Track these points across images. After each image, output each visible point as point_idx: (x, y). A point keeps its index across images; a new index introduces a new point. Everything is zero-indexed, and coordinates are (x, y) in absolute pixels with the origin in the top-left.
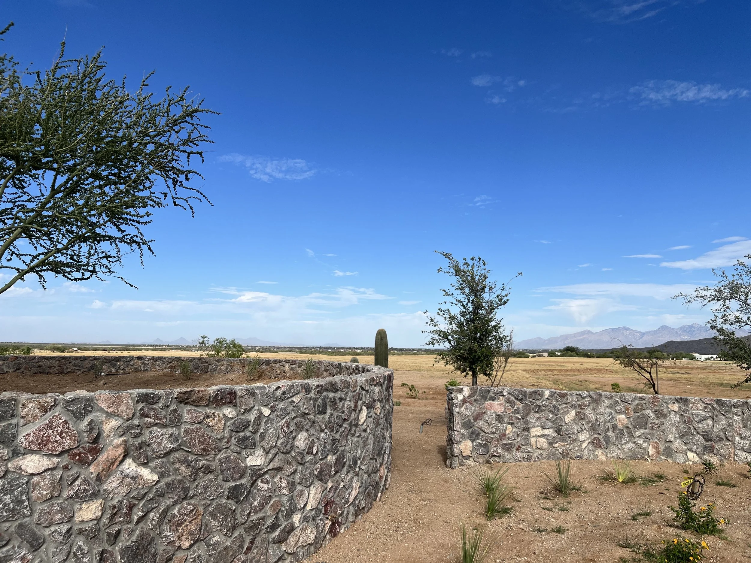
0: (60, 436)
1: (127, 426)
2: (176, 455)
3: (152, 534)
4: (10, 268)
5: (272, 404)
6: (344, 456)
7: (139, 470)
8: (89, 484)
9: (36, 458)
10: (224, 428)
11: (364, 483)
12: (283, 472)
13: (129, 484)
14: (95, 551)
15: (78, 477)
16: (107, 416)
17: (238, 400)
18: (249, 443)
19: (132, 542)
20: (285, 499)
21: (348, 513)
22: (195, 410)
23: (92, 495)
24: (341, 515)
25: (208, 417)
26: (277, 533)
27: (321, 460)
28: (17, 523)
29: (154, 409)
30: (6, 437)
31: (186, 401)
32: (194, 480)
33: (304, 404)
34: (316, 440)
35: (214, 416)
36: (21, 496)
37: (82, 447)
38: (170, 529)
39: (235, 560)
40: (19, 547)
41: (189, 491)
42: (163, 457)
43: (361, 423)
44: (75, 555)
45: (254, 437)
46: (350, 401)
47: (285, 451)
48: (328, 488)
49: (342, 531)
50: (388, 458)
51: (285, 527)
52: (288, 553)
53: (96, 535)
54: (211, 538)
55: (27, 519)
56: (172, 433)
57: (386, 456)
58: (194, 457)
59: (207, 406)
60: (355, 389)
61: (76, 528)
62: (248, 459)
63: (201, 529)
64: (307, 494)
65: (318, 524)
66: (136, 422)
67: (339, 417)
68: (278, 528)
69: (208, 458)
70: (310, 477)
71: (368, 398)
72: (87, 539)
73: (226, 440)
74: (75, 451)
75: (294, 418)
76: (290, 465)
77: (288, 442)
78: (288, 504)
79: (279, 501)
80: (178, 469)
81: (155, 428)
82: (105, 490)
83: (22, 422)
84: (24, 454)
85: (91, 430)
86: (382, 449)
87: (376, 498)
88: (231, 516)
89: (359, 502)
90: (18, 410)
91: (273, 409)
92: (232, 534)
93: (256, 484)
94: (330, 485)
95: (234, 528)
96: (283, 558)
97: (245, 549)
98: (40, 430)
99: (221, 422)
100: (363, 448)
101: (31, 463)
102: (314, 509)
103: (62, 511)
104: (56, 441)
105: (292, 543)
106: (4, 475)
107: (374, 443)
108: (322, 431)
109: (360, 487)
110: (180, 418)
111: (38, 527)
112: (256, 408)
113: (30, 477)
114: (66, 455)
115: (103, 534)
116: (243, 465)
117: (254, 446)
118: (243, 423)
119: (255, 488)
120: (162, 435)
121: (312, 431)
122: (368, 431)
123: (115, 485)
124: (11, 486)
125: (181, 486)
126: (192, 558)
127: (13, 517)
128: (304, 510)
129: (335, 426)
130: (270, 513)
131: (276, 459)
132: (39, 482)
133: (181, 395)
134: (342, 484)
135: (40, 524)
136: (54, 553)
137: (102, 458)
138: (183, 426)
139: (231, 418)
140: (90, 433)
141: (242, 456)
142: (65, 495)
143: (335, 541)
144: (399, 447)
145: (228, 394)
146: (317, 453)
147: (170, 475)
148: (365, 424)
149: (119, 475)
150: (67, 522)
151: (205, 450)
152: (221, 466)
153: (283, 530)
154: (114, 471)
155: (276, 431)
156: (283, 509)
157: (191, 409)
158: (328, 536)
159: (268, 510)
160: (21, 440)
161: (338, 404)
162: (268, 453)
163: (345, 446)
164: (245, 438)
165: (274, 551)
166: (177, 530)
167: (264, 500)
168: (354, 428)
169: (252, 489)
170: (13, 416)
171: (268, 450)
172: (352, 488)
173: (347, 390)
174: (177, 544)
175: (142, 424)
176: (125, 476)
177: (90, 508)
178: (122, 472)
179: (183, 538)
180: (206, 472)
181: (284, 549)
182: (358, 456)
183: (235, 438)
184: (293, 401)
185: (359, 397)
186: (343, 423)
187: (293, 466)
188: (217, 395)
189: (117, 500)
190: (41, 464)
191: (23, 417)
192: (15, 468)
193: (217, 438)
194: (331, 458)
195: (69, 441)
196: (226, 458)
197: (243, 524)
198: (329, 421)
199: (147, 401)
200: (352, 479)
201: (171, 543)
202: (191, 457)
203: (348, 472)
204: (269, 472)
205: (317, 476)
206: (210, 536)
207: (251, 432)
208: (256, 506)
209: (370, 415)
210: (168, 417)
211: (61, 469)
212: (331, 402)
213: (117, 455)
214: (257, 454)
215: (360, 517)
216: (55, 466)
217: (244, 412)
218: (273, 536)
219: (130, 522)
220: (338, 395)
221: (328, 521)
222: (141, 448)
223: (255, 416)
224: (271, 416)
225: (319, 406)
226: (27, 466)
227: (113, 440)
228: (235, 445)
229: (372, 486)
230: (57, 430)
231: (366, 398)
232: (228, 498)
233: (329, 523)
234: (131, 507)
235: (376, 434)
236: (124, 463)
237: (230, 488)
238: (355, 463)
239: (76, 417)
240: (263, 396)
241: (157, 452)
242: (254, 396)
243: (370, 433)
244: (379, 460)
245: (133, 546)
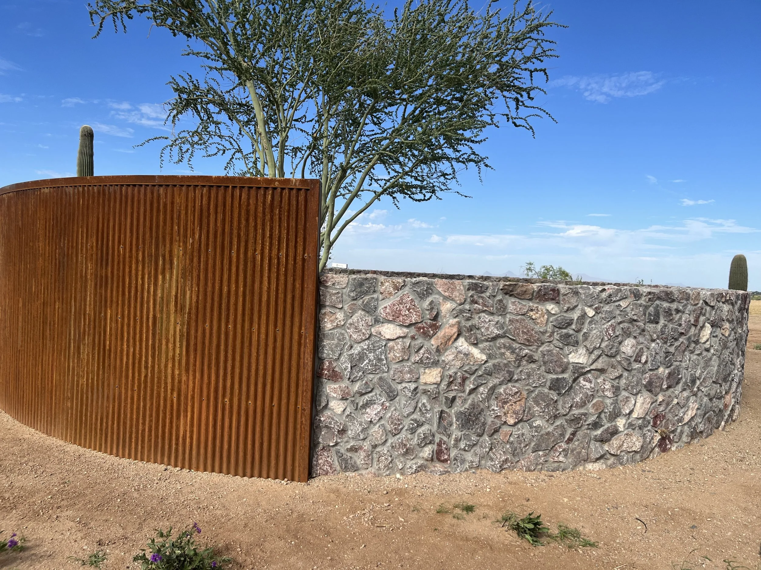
0: (409, 311)
1: (460, 310)
2: (502, 341)
3: (482, 406)
4: (369, 190)
5: (597, 305)
6: (679, 371)
7: (470, 349)
8: (430, 353)
9: (391, 326)
10: (547, 322)
11: (703, 405)
12: (607, 375)
13: (462, 359)
14: (435, 410)
15: (422, 347)
16: (444, 299)
17: (561, 298)
18: (571, 340)
19: (465, 408)
20: (608, 401)
21: (682, 432)
22: (519, 302)
23: (433, 363)
24: (673, 432)
25: (532, 310)
26: (599, 432)
27: (651, 370)
28: (378, 376)
29: (482, 298)
30: (370, 308)
31: (511, 293)
32: (519, 366)
33: (632, 310)
34: (645, 350)
35: (537, 310)
36: (381, 355)
37: (425, 323)
38: (497, 404)
39: (556, 446)
40: (380, 395)
41: (513, 375)
42: (490, 341)
43: (703, 340)
44: (420, 410)
45: (577, 335)
46: (689, 315)
47: (609, 354)
48: (659, 401)
49: (673, 449)
50: (737, 388)
51: (608, 428)
52: (610, 454)
53: (436, 397)
54: (534, 421)
55: (385, 374)
56: (499, 321)
57: (734, 385)
58: (518, 345)
59: (530, 300)
60: (697, 302)
61: (421, 387)
62: (570, 356)
63: (524, 411)
64: (633, 402)
65: (645, 434)
66: (467, 307)
67: (675, 330)
68: (600, 428)
69: (531, 348)
70: (637, 385)
71: (713, 315)
72: (430, 399)
73: (548, 334)
74: (420, 325)
75: (621, 323)
76: (615, 369)
77: (613, 346)
78: (612, 407)
79: (602, 402)
80: (503, 354)
81: (483, 314)
82: (443, 361)
83: (381, 297)
84: (383, 323)
85: (432, 309)
86: (729, 375)
87: (719, 426)
88: (553, 406)
89: (696, 425)
90: (378, 287)
91: (597, 311)
92: (554, 422)
93: (578, 381)
94: (660, 398)
95: (556, 417)
96: (605, 457)
97: (566, 439)
98: (394, 305)
99: (543, 316)
100: (705, 368)
101: (388, 331)
102: (641, 418)
103: (410, 372)
104: (405, 315)
105: (615, 446)
106: (369, 337)
107: (719, 366)
108: (653, 341)
109: (698, 409)
110: (505, 308)
111: (393, 382)
112: (580, 307)
113: (388, 342)
114: (413, 327)
115: (442, 398)
116: (565, 360)
117: (576, 343)
118: (566, 320)
119: (577, 385)
120: (490, 321)
121: (641, 339)
122: (712, 351)
123: (451, 357)
124: (374, 347)
125: (506, 369)
126: (516, 435)
127: (375, 371)
128: (629, 417)
129: (669, 338)
130: (592, 411)
131: (600, 360)
132: (394, 346)
133: (506, 287)
134: (675, 401)
135: (394, 380)
136: (405, 405)
137: (441, 333)
138: (508, 316)
139: (554, 315)
140: (431, 312)
141: (565, 352)
142: (413, 359)
143: (665, 455)
144: (754, 386)
145: (551, 290)
146: (646, 362)
147: (496, 358)
148: (708, 343)
149: (454, 350)
150: (414, 382)
151: (528, 341)
152: (544, 357)
153: (606, 430)
154: (450, 346)
155: (600, 332)
156: (606, 411)
157: (515, 302)
158: (657, 449)
159: (590, 408)
160: (381, 312)
161: (674, 316)
162: (591, 353)
163: (681, 361)
164: (568, 336)
165: (596, 448)
166: (503, 407)
167: (586, 398)
168: (693, 345)
169: (574, 385)
170: (375, 292)
171: (591, 350)
172: (689, 407)
173: (685, 302)
174: (503, 419)
175: (472, 310)
176: (459, 351)
177: (432, 373)
178: (456, 348)
179: (509, 415)
180: (530, 361)
181: (607, 449)
182: (697, 375)
183: (558, 334)
184: (620, 306)
185: (701, 312)
186: (680, 337)
187: (618, 370)
188: (540, 290)
189: (453, 371)
190: (395, 332)
191: (382, 293)
192: (377, 333)
193: (540, 332)
194: (663, 371)
195: (415, 316)
196: (549, 351)
197: (564, 415)
198: (662, 332)
199: (476, 290)
200: (688, 398)
201: (497, 417)
202: (515, 345)
203: (684, 390)
204: (593, 372)
205: (645, 386)
206: (533, 419)
207: (574, 330)
208: (577, 402)
209: (714, 335)
210: (495, 306)
211: (410, 338)
212: (665, 312)
213: (452, 333)
214: (580, 352)
215: (696, 440)
216: (405, 335)
217: (567, 310)
218: (595, 433)
219: (464, 392)
220: (674, 306)
221: (657, 434)
222: (471, 330)
223: (579, 315)
224: (595, 318)
225: (650, 314)
226: (385, 333)
227: (448, 320)
228: (558, 340)
229: (714, 411)
230: (406, 306)
231: (710, 314)
232: (550, 389)
233: (658, 437)
234: (464, 379)
235: (722, 357)
236: (458, 341)
237: (552, 380)
238: (693, 382)
239: (420, 297)
240: (587, 297)
241: (485, 336)
242: (578, 295)
243: (714, 355)
244: (725, 386)
245: (466, 412)
